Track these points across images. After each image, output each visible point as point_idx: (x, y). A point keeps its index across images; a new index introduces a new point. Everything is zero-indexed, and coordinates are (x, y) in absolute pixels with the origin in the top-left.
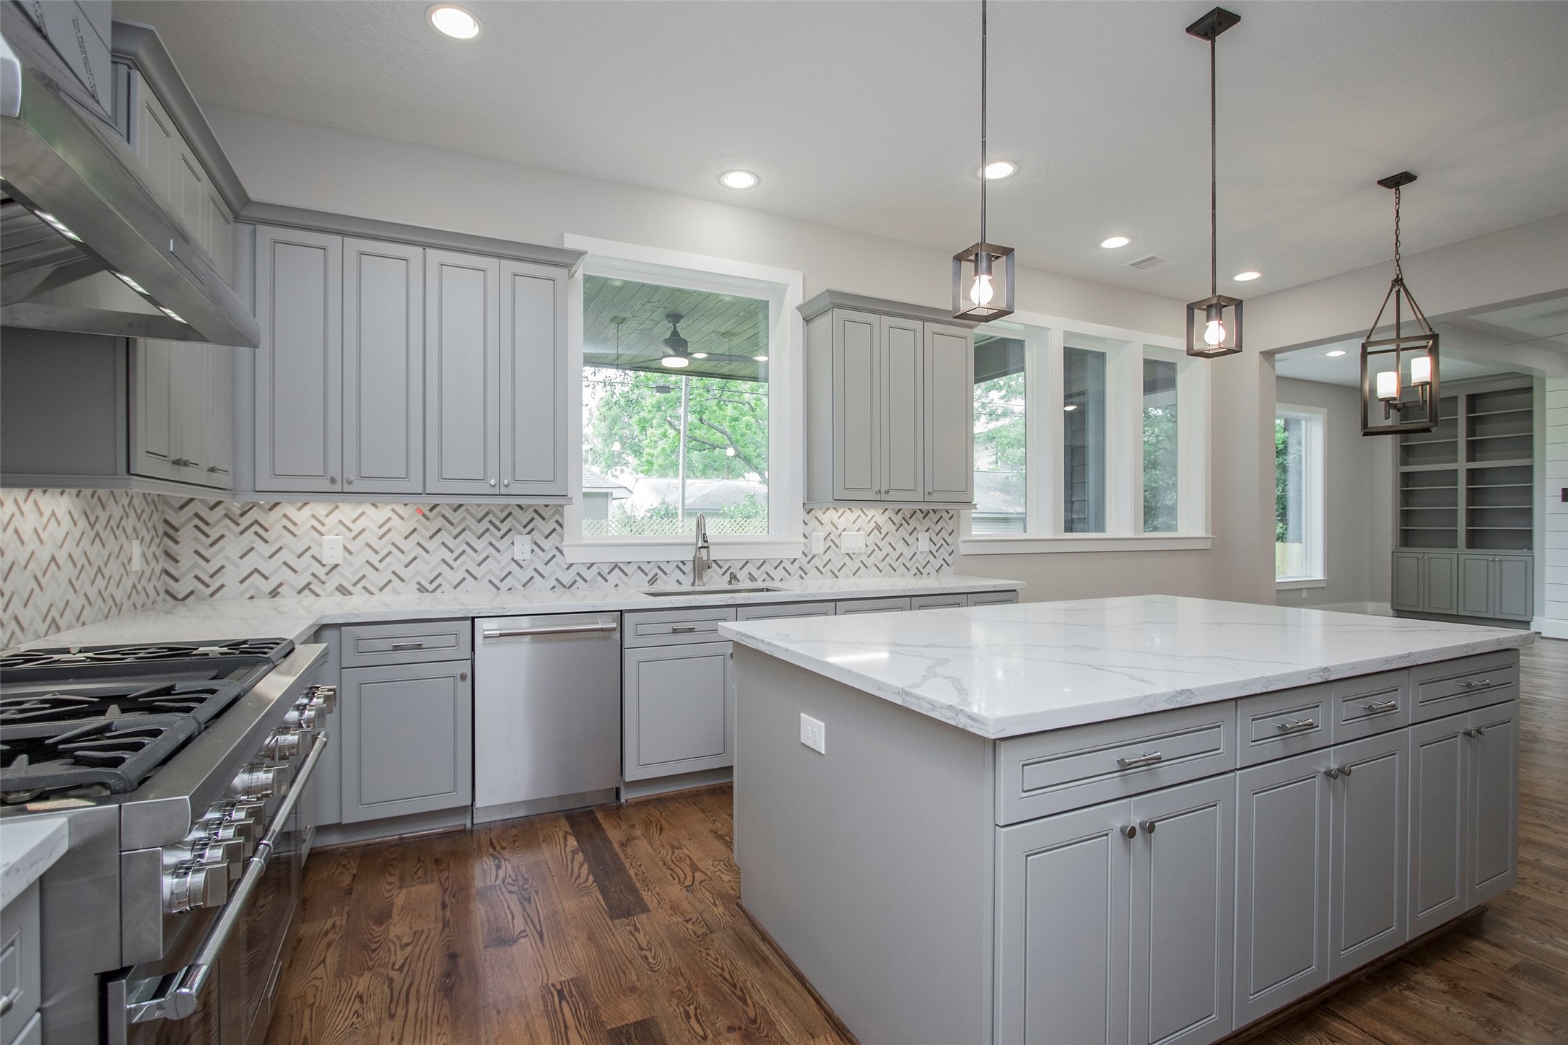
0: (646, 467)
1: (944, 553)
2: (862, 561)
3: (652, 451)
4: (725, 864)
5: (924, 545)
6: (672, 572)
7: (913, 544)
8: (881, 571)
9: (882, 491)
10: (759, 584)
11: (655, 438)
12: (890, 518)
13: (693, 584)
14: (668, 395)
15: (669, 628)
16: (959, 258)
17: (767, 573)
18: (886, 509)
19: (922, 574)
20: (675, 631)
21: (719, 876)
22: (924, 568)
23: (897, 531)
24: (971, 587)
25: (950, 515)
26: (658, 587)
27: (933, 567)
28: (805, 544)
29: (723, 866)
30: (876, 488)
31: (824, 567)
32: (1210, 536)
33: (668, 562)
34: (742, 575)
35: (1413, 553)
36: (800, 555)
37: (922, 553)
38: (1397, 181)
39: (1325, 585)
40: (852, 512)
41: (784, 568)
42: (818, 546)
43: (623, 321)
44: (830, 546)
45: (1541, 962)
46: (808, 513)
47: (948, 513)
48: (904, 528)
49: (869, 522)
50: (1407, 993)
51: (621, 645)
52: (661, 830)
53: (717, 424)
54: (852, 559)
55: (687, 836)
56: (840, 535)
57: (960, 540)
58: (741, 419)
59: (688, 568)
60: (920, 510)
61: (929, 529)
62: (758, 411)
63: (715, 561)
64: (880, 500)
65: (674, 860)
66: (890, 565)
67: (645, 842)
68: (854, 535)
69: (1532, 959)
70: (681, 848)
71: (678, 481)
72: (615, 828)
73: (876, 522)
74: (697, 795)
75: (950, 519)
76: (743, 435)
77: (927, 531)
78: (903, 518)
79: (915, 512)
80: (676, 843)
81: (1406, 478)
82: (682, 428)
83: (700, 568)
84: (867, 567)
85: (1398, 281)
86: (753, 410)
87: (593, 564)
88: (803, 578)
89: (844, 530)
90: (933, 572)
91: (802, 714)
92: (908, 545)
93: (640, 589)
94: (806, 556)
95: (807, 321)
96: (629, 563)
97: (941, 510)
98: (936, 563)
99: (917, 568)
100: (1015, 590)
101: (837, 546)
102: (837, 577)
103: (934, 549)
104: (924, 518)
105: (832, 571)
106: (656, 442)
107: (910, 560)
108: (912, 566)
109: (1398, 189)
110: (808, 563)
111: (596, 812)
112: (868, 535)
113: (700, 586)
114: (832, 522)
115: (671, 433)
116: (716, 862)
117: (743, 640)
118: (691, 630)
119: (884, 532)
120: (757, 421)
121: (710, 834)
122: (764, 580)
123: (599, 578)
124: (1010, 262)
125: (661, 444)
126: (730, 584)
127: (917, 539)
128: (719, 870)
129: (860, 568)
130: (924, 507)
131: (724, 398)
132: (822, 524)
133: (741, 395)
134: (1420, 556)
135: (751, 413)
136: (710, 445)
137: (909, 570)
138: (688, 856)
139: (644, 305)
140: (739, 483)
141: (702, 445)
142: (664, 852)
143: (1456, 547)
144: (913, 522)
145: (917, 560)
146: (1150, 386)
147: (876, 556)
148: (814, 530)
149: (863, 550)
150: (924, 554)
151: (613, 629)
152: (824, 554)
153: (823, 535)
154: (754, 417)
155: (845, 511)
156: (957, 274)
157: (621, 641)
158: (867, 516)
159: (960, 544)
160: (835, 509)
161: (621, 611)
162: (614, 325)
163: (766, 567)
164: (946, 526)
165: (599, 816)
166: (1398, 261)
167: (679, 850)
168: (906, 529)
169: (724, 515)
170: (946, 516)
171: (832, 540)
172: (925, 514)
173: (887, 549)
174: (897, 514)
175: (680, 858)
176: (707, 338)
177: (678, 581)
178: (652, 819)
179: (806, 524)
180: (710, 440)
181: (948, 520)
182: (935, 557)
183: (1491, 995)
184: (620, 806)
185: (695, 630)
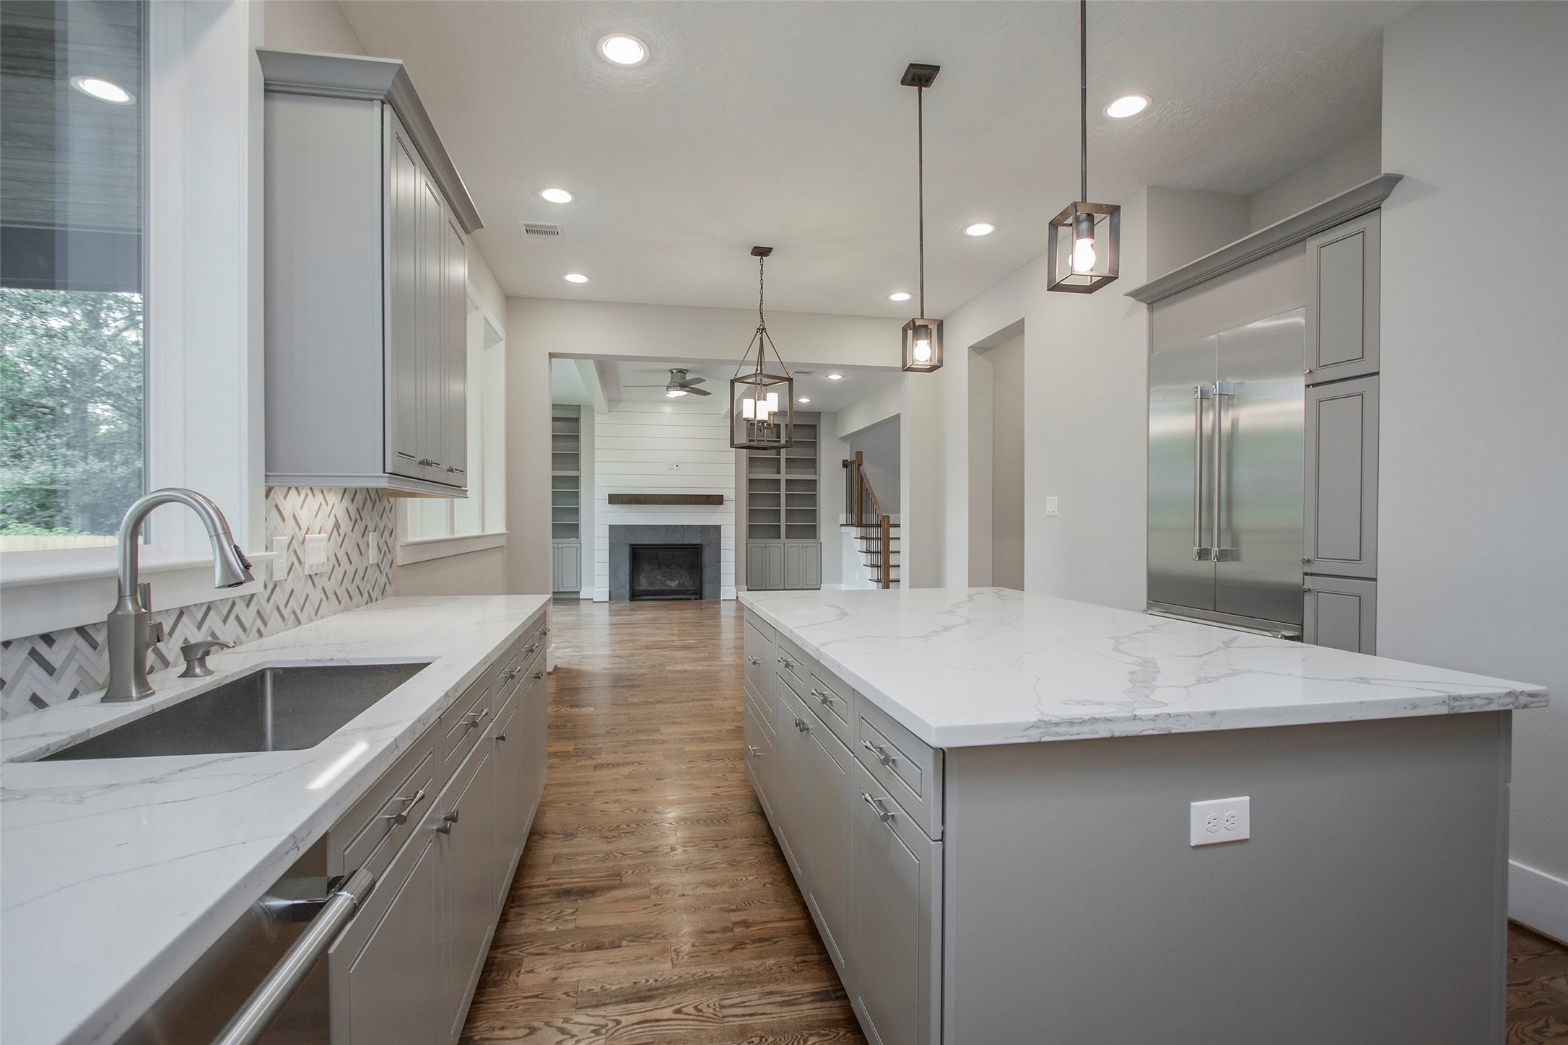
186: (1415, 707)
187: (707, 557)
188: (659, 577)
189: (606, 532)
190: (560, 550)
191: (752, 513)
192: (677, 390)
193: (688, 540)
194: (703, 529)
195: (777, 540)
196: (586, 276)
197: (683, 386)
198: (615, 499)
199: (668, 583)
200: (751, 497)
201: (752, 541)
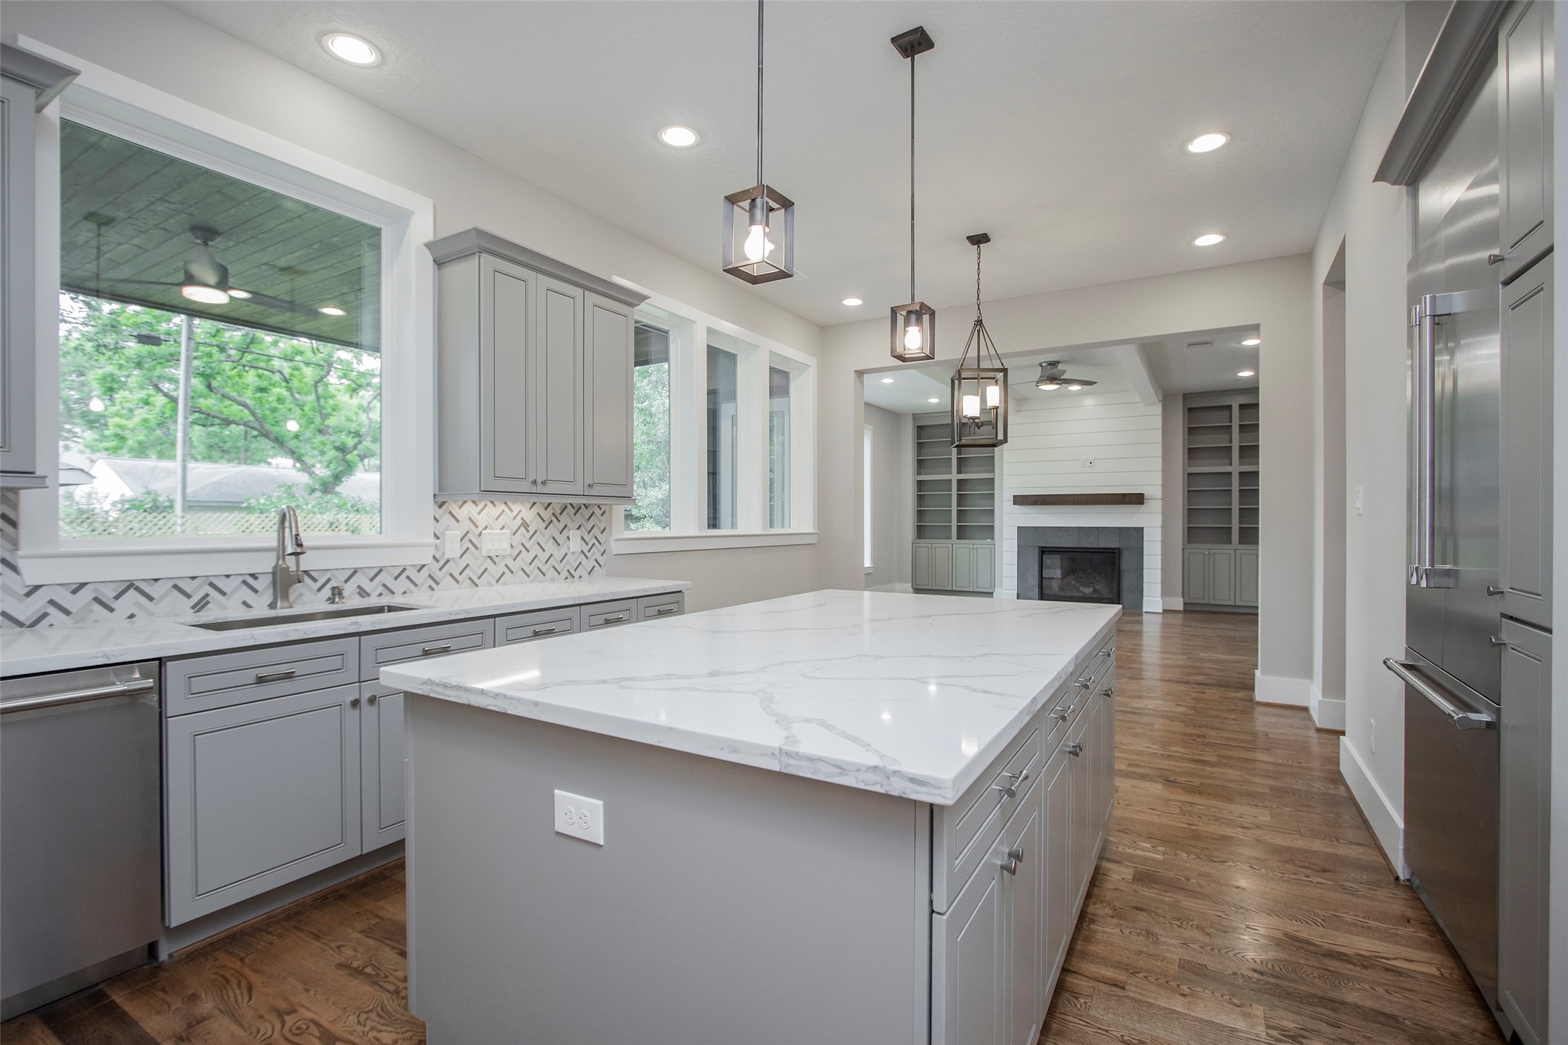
0: (114, 444)
1: (595, 553)
2: (506, 565)
3: (124, 422)
4: (379, 1015)
5: (575, 545)
6: (235, 590)
7: (564, 543)
8: (528, 576)
9: (539, 481)
10: (373, 601)
11: (129, 405)
12: (538, 514)
13: (272, 606)
14: (155, 348)
15: (250, 676)
16: (732, 200)
17: (384, 585)
18: (534, 503)
19: (573, 577)
20: (261, 680)
21: (375, 1038)
22: (575, 570)
23: (546, 528)
24: (641, 590)
25: (602, 510)
26: (211, 615)
27: (586, 569)
28: (436, 545)
29: (377, 1019)
30: (531, 479)
31: (461, 574)
32: (816, 531)
33: (228, 576)
34: (349, 589)
35: (926, 543)
36: (429, 560)
37: (573, 553)
38: (979, 240)
39: (871, 571)
40: (495, 506)
41: (408, 577)
42: (453, 548)
43: (109, 222)
44: (468, 548)
45: (1144, 867)
46: (440, 506)
47: (600, 509)
48: (554, 525)
49: (514, 519)
50: (1093, 926)
51: (161, 712)
52: (250, 989)
53: (234, 394)
54: (495, 563)
55: (300, 986)
56: (480, 534)
57: (612, 539)
58: (270, 390)
59: (263, 583)
60: (571, 504)
61: (580, 526)
62: (295, 383)
63: (306, 572)
64: (534, 491)
65: (289, 1036)
66: (538, 568)
67: (226, 1021)
68: (497, 534)
69: (1138, 866)
70: (295, 1011)
71: (176, 465)
72: (158, 1013)
73: (522, 518)
74: (298, 913)
75: (602, 515)
76: (274, 410)
77: (578, 529)
78: (553, 514)
79: (566, 507)
80: (283, 1005)
81: (920, 484)
82: (181, 394)
83: (284, 582)
84: (512, 572)
85: (979, 322)
86: (286, 381)
87: (83, 585)
88: (433, 589)
89: (486, 528)
90: (585, 574)
91: (556, 791)
92: (559, 545)
93: (181, 620)
94: (438, 561)
95: (439, 265)
96: (156, 580)
97: (594, 505)
98: (588, 564)
99: (568, 570)
100: (680, 591)
101: (477, 548)
102: (477, 586)
103: (586, 549)
104: (575, 514)
105: (470, 578)
106: (131, 411)
107: (561, 561)
108: (563, 569)
109: (979, 247)
110: (440, 569)
111: (109, 993)
112: (514, 534)
113: (284, 608)
114: (470, 519)
115: (160, 400)
116: (363, 1017)
117: (438, 693)
118: (289, 676)
119: (532, 530)
120: (292, 395)
121: (339, 972)
122: (380, 595)
123: (97, 607)
124: (789, 217)
125: (141, 414)
126: (333, 602)
127: (568, 538)
128: (372, 1029)
129: (504, 573)
130: (576, 501)
131: (244, 361)
132: (458, 521)
133: (270, 360)
134: (929, 546)
135: (284, 384)
136: (222, 419)
137: (559, 573)
138: (312, 1021)
139: (153, 203)
140: (261, 469)
141: (207, 418)
142: (265, 1028)
143: (951, 539)
144: (564, 519)
145: (568, 562)
146: (774, 392)
147: (522, 559)
148: (448, 528)
149: (508, 552)
150: (576, 555)
151: (147, 690)
152: (460, 558)
153: (459, 534)
154: (289, 389)
155: (486, 505)
156: (729, 219)
157: (160, 707)
158: (512, 511)
159: (612, 543)
160: (474, 502)
161: (159, 659)
162: (91, 226)
163: (385, 578)
164: (598, 523)
165: (119, 997)
166: (978, 305)
167: (293, 1016)
168: (556, 527)
169: (249, 509)
170: (598, 512)
171: (470, 541)
172: (576, 509)
173: (535, 550)
174: (546, 509)
175: (299, 1028)
176: (254, 271)
177: (245, 603)
178: (227, 975)
179: (437, 521)
180: (222, 413)
181: (600, 517)
182: (587, 558)
183: (1136, 908)
184: (158, 967)
185: (295, 674)
186: (735, 751)
187: (1126, 562)
188: (1073, 583)
189: (1014, 534)
190: (934, 550)
191: (1191, 513)
192: (1047, 384)
193: (1104, 543)
194: (1121, 530)
195: (1228, 546)
196: (860, 299)
197: (1052, 379)
198: (1020, 500)
199: (1082, 589)
200: (1191, 494)
201: (1192, 545)
